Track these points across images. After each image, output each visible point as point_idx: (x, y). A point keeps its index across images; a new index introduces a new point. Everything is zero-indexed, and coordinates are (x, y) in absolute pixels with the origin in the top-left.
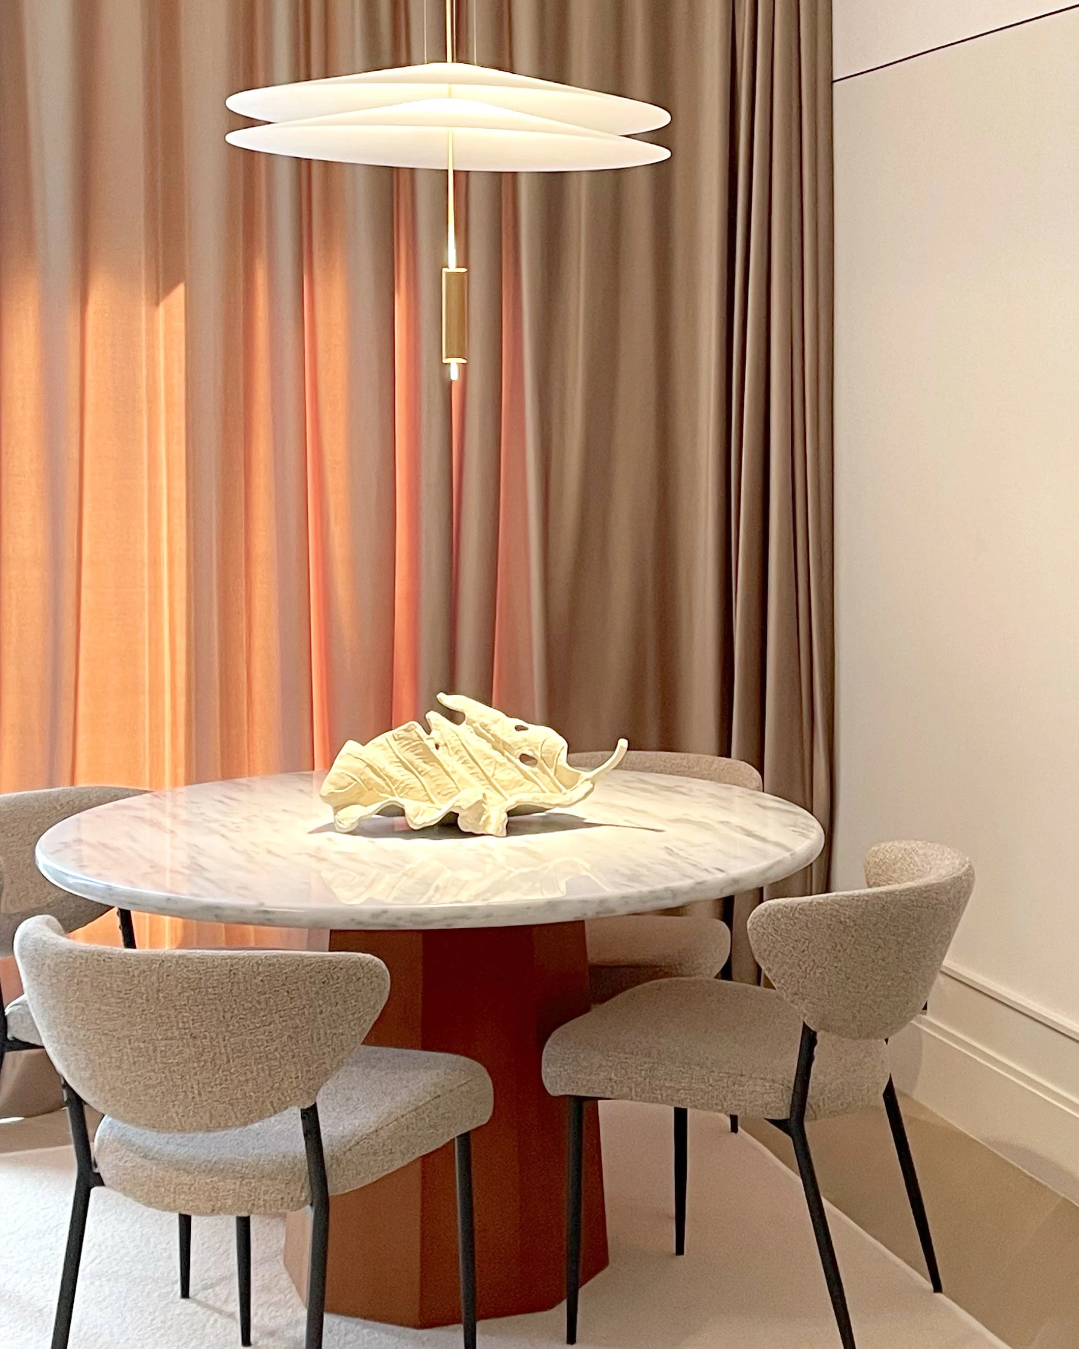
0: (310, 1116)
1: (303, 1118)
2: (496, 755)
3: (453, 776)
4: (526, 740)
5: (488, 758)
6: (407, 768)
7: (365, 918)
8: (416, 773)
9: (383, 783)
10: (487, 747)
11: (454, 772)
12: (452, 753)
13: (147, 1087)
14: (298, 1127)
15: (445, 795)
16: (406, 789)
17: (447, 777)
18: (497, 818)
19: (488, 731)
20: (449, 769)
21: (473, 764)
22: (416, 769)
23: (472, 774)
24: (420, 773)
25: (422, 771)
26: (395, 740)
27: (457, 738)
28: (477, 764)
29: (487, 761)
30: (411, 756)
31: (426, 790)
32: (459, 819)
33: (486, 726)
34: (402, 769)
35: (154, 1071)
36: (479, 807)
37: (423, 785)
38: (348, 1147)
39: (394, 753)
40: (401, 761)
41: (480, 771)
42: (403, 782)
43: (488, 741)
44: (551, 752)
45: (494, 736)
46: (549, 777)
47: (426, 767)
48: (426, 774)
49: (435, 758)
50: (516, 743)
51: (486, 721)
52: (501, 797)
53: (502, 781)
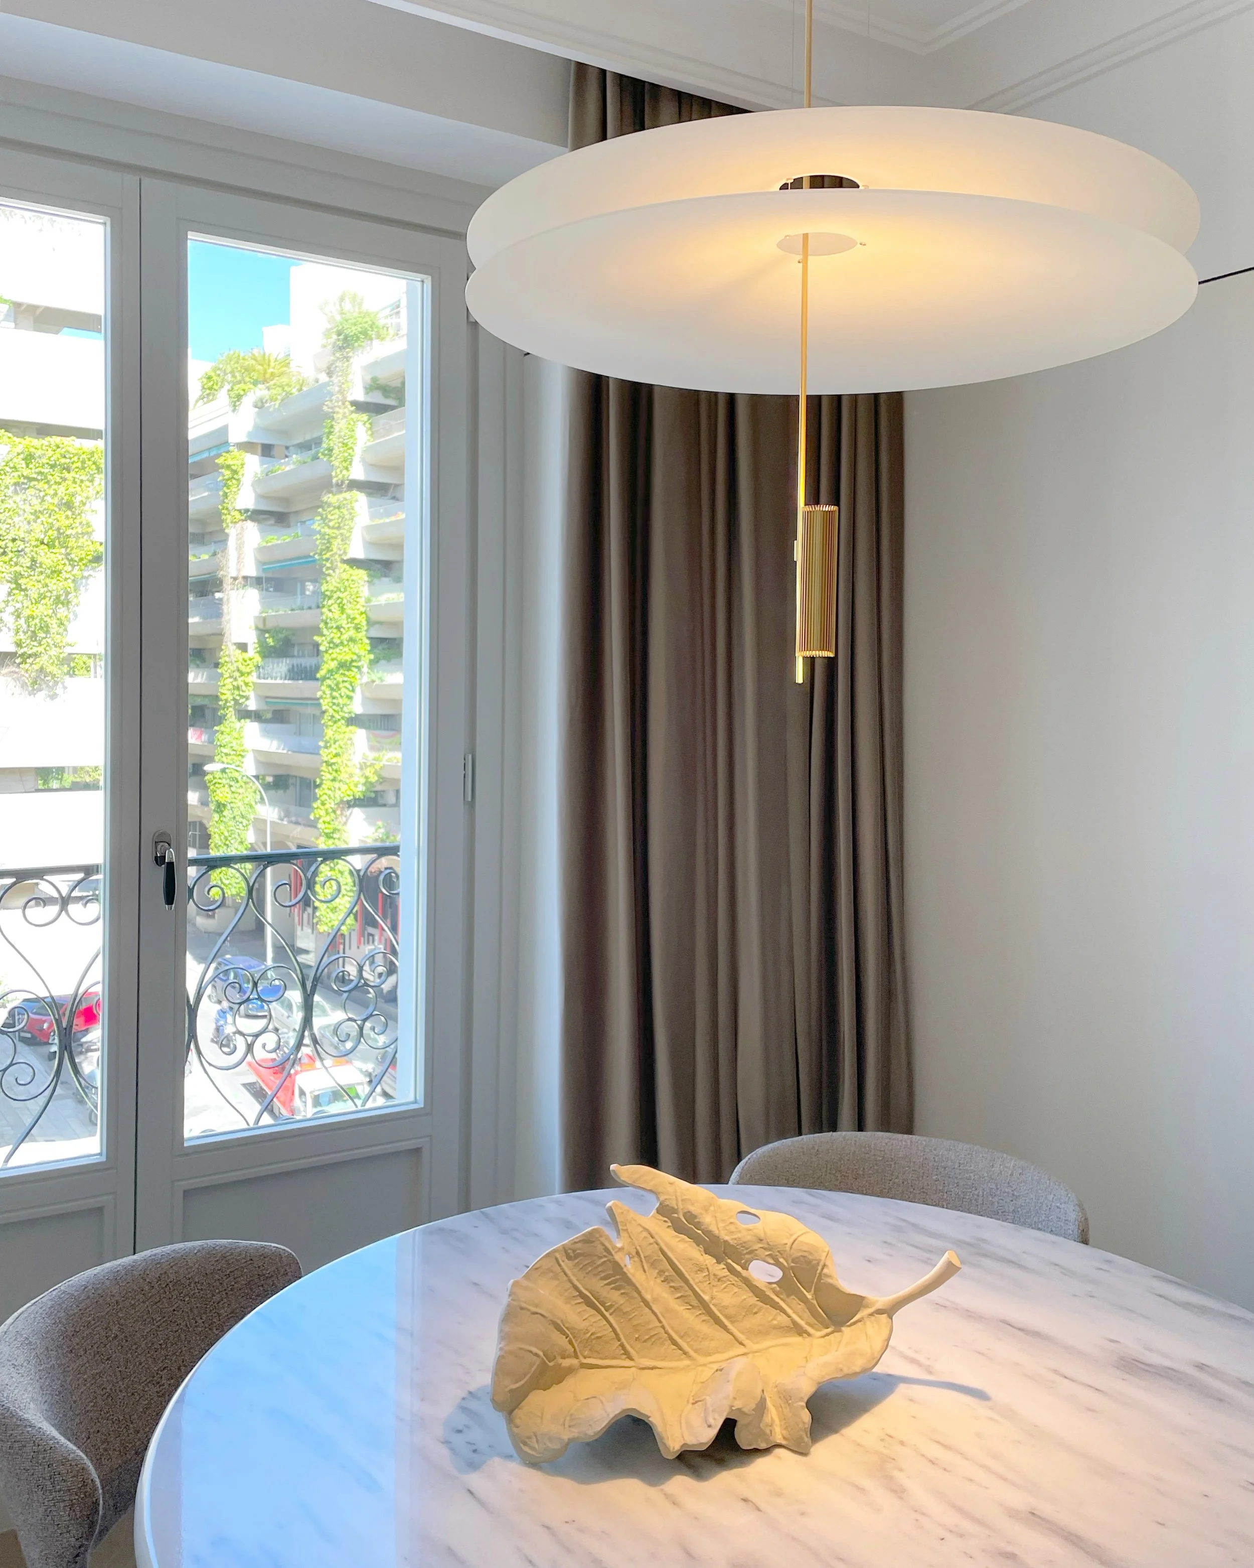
2: (709, 1261)
3: (654, 1308)
4: (760, 1239)
5: (701, 1270)
6: (589, 1304)
8: (603, 1309)
9: (566, 1343)
10: (698, 1253)
11: (655, 1300)
12: (646, 1266)
15: (645, 1341)
16: (592, 1343)
17: (647, 1310)
19: (698, 1225)
20: (648, 1297)
21: (679, 1283)
22: (603, 1304)
23: (678, 1298)
24: (609, 1311)
25: (611, 1306)
26: (569, 1258)
27: (652, 1240)
28: (686, 1281)
29: (701, 1276)
30: (598, 1285)
31: (619, 1340)
33: (694, 1215)
34: (581, 1305)
37: (614, 1330)
39: (571, 1281)
40: (581, 1295)
41: (690, 1293)
42: (587, 1331)
43: (697, 1240)
44: (809, 1262)
45: (708, 1233)
46: (804, 1300)
47: (615, 1297)
48: (617, 1310)
49: (629, 1282)
50: (744, 1244)
51: (694, 1209)
52: (718, 1322)
53: (726, 1307)
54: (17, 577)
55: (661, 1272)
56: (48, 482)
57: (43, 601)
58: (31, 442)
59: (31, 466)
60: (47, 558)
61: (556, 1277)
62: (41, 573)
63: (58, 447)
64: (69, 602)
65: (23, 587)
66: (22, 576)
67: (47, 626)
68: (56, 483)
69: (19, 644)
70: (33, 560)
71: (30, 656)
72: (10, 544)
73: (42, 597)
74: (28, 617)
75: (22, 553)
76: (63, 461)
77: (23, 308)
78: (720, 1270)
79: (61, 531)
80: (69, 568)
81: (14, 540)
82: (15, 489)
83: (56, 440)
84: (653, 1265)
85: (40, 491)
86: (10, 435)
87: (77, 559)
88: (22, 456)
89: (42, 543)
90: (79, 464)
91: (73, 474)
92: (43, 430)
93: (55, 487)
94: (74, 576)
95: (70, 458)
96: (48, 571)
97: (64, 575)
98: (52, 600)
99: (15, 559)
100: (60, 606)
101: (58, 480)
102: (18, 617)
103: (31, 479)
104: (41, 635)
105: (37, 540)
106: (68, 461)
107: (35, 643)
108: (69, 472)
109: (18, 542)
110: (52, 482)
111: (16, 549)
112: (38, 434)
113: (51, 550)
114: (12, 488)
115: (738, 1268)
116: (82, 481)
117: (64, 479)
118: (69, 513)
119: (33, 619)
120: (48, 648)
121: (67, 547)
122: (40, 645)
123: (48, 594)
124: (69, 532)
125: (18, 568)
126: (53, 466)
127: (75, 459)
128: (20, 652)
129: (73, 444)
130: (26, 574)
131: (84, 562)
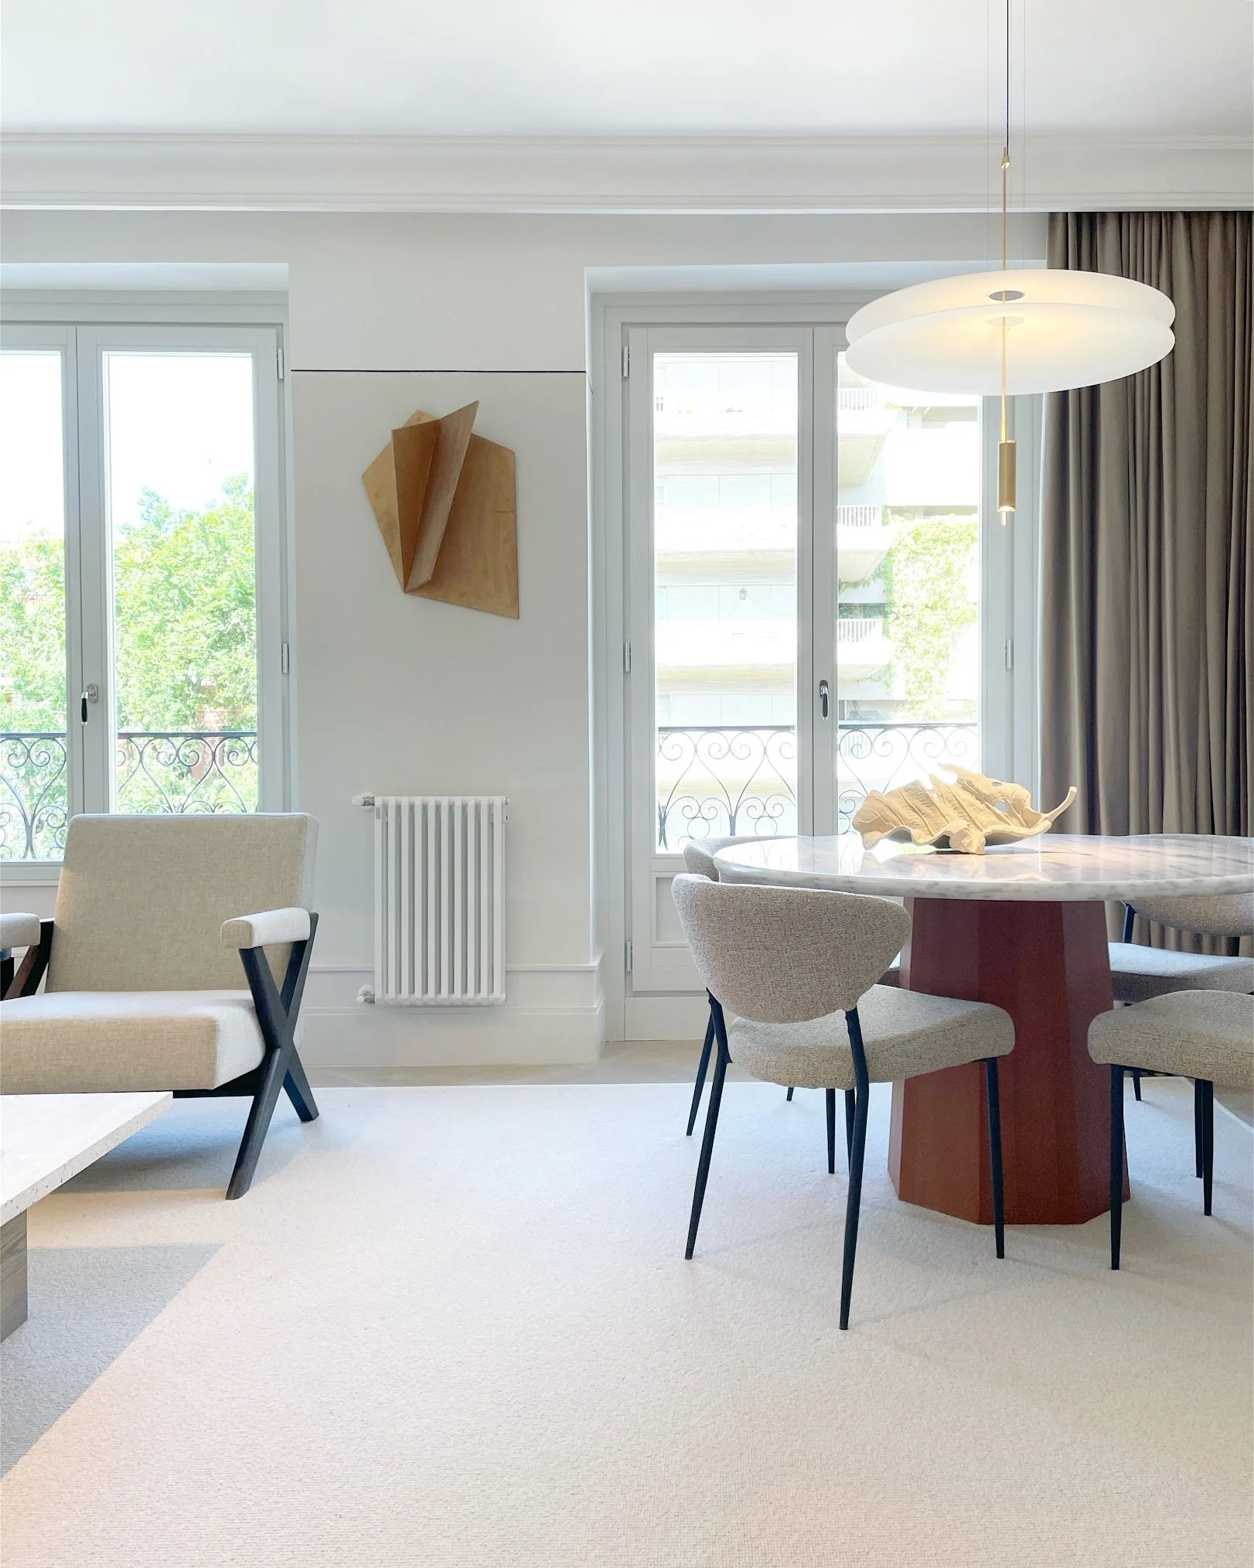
0: (853, 1017)
1: (847, 1018)
2: (977, 802)
3: (945, 815)
4: (1000, 792)
6: (914, 811)
7: (922, 888)
8: (920, 814)
9: (897, 819)
10: (972, 799)
11: (948, 815)
12: (946, 801)
13: (741, 985)
14: (843, 1025)
15: (938, 824)
16: (914, 825)
17: (941, 815)
18: (976, 839)
19: (973, 787)
21: (961, 810)
23: (959, 816)
24: (923, 814)
25: (925, 813)
27: (951, 791)
28: (965, 810)
29: (972, 808)
30: (918, 803)
31: (928, 827)
32: (950, 841)
33: (971, 782)
34: (911, 811)
35: (743, 972)
36: (963, 834)
37: (926, 822)
38: (885, 1048)
39: (905, 800)
40: (910, 806)
41: (966, 814)
42: (911, 820)
43: (972, 793)
44: (1019, 800)
45: (977, 790)
46: (1017, 818)
47: (927, 810)
48: (928, 816)
49: (934, 804)
50: (992, 795)
51: (971, 780)
52: (978, 827)
53: (982, 822)
54: (907, 636)
55: (953, 805)
56: (932, 555)
57: (928, 656)
58: (920, 522)
59: (918, 542)
60: (931, 619)
61: (898, 797)
62: (926, 632)
63: (940, 524)
64: (948, 656)
65: (912, 645)
66: (912, 636)
67: (931, 677)
68: (938, 555)
69: (909, 693)
70: (920, 622)
71: (917, 703)
72: (902, 610)
73: (926, 652)
74: (916, 670)
75: (911, 617)
76: (944, 534)
77: (913, 410)
78: (982, 806)
79: (942, 595)
80: (948, 626)
81: (904, 606)
82: (907, 563)
83: (937, 518)
84: (949, 802)
85: (926, 563)
86: (903, 518)
87: (955, 618)
88: (912, 535)
89: (927, 607)
90: (957, 537)
91: (952, 546)
92: (929, 511)
93: (938, 558)
94: (952, 633)
95: (950, 532)
96: (932, 631)
97: (944, 633)
98: (935, 655)
99: (906, 623)
100: (941, 659)
101: (940, 552)
102: (908, 670)
103: (918, 554)
104: (926, 684)
105: (922, 605)
106: (947, 535)
107: (922, 692)
108: (949, 545)
109: (908, 607)
110: (935, 554)
111: (906, 614)
112: (925, 514)
113: (935, 612)
114: (904, 563)
115: (991, 806)
116: (959, 551)
117: (945, 551)
118: (949, 579)
119: (920, 671)
120: (931, 696)
121: (946, 609)
122: (925, 692)
123: (932, 650)
124: (949, 595)
125: (908, 630)
126: (935, 541)
127: (954, 533)
128: (910, 699)
129: (951, 520)
130: (914, 634)
131: (961, 620)
